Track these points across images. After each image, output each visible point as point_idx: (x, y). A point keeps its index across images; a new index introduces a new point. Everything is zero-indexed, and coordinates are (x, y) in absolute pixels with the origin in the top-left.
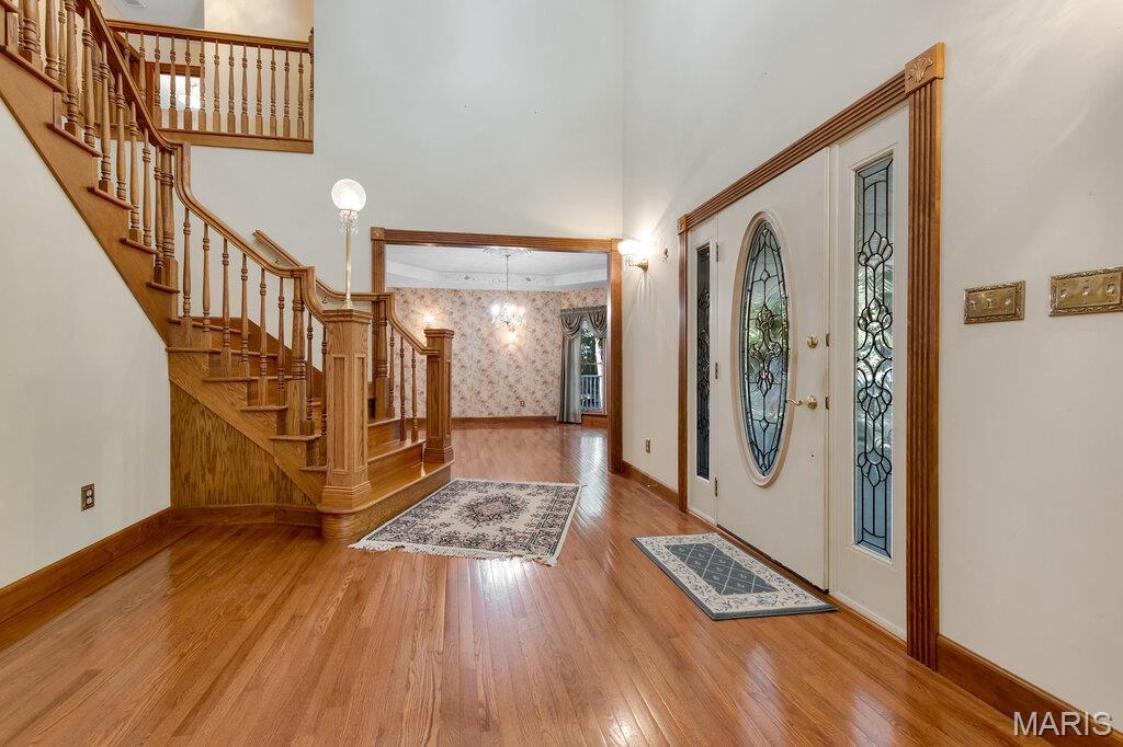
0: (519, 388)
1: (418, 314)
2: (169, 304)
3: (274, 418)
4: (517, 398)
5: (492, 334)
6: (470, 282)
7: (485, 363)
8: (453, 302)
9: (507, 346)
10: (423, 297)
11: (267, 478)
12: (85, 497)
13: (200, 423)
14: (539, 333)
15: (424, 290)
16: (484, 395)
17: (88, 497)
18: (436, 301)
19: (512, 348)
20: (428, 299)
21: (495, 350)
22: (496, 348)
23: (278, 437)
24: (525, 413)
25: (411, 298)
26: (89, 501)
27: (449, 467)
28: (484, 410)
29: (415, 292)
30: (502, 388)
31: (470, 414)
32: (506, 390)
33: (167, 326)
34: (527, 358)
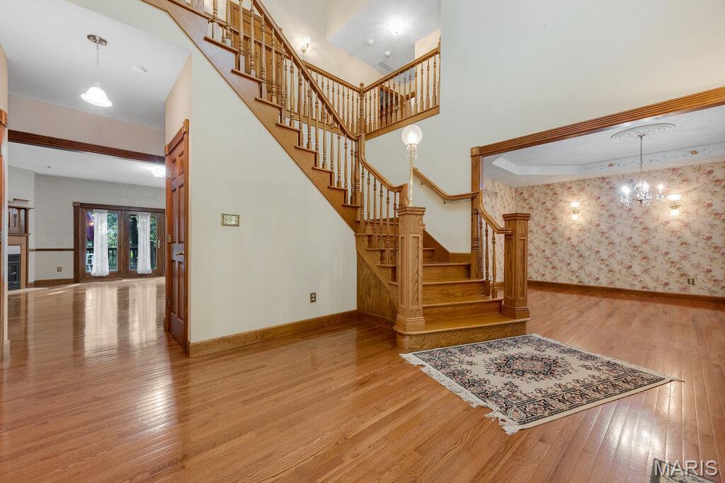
0: (685, 265)
1: (565, 202)
2: (356, 214)
3: (390, 271)
4: (683, 275)
6: (615, 168)
8: (601, 188)
9: (667, 223)
10: (570, 188)
11: (388, 304)
12: (312, 298)
13: (365, 271)
14: (718, 207)
15: (571, 182)
17: (313, 298)
18: (582, 190)
19: (675, 225)
20: (575, 189)
22: (652, 226)
23: (392, 283)
24: (695, 291)
25: (559, 190)
26: (313, 299)
27: (525, 322)
29: (563, 185)
30: (659, 264)
32: (667, 266)
33: (355, 224)
34: (698, 234)
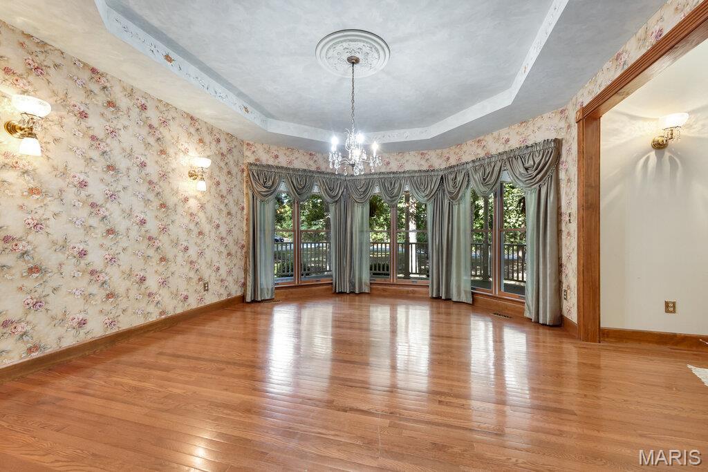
0: (202, 264)
4: (200, 279)
5: (164, 176)
7: (152, 226)
14: (223, 187)
16: (152, 283)
19: (193, 204)
21: (170, 203)
22: (172, 201)
24: (211, 299)
28: (151, 308)
30: (179, 267)
31: (126, 323)
32: (186, 270)
34: (210, 221)
